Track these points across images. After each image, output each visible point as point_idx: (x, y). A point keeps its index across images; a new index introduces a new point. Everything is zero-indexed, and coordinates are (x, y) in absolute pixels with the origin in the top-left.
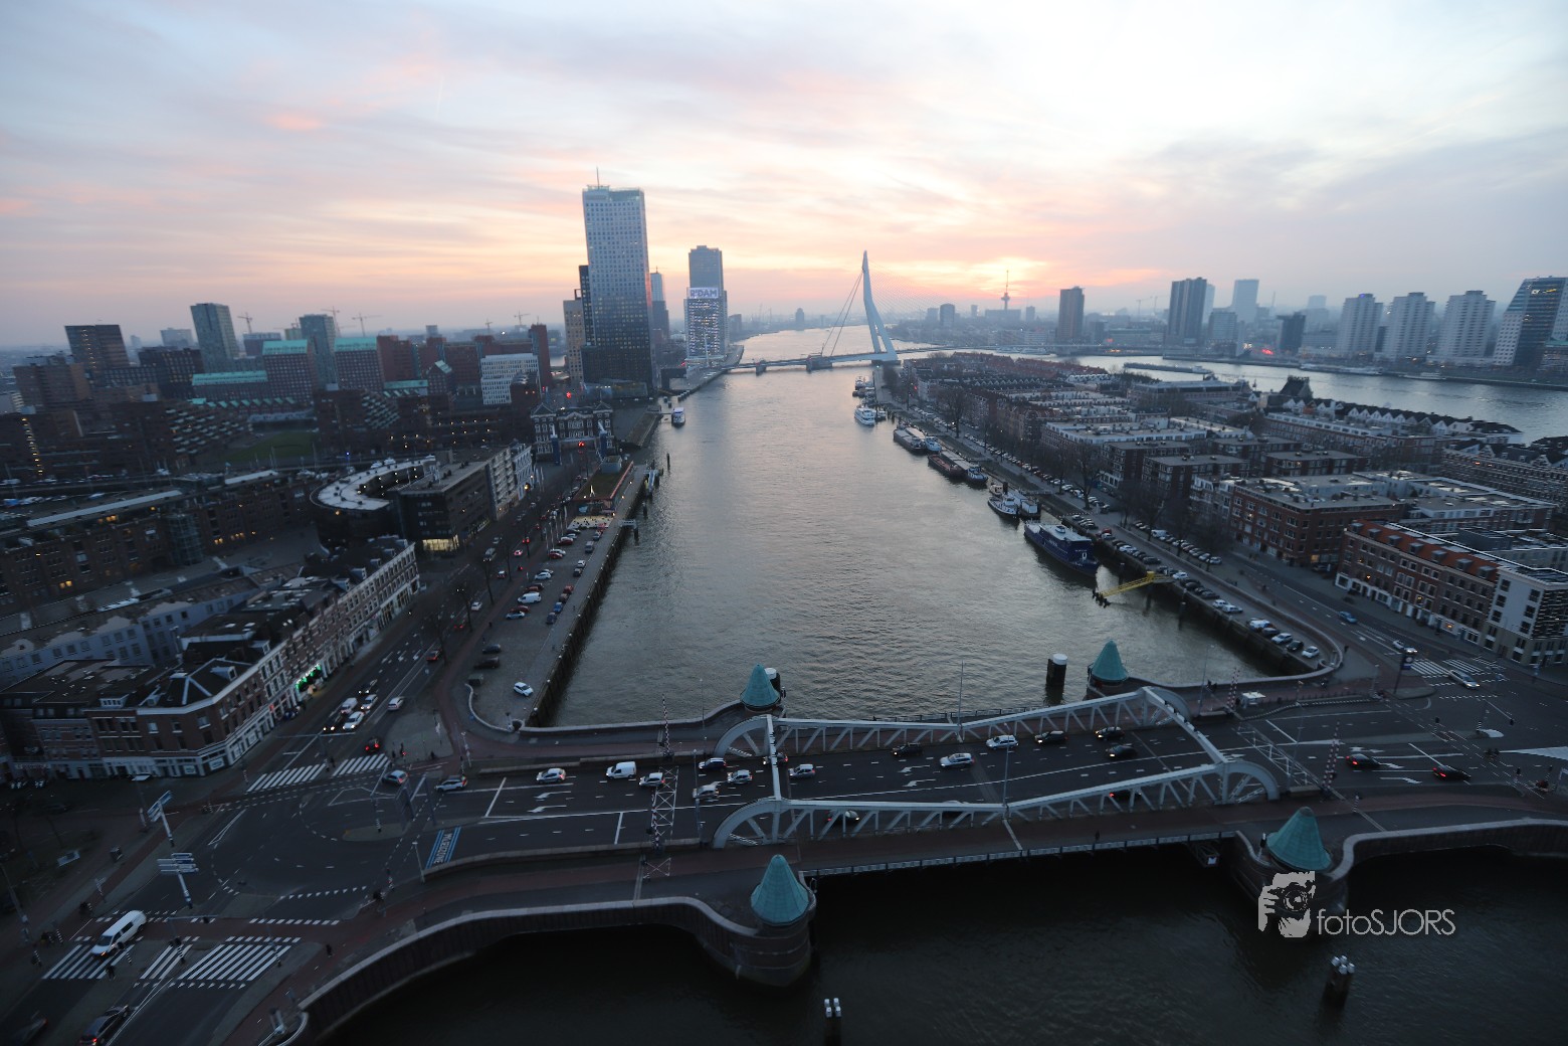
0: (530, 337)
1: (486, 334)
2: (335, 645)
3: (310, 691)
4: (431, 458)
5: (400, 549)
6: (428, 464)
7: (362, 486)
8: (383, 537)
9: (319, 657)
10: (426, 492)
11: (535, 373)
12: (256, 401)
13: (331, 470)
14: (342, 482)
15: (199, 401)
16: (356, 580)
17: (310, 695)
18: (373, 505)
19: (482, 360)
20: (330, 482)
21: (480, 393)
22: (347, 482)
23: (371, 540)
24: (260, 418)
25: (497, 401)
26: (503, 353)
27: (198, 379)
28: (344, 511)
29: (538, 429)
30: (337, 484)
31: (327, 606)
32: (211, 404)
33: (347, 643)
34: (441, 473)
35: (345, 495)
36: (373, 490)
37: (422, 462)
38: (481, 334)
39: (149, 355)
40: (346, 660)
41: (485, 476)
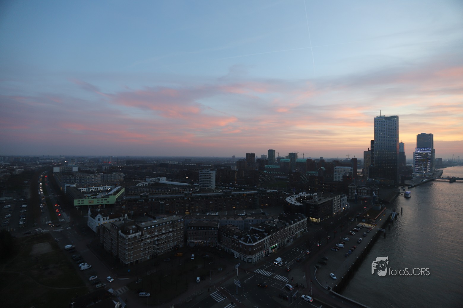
0: (351, 162)
1: (337, 160)
2: (282, 240)
3: (273, 251)
4: (316, 194)
5: (303, 218)
6: (315, 195)
7: (296, 198)
8: (299, 214)
9: (278, 242)
10: (313, 203)
11: (351, 173)
12: (276, 173)
13: (289, 193)
14: (292, 196)
15: (265, 171)
16: (290, 224)
17: (273, 252)
18: (298, 204)
19: (335, 168)
20: (289, 196)
21: (333, 177)
22: (293, 196)
23: (296, 214)
24: (276, 177)
25: (338, 180)
26: (342, 166)
27: (266, 166)
28: (291, 204)
29: (350, 190)
30: (291, 196)
31: (282, 229)
32: (267, 172)
33: (285, 241)
34: (318, 199)
35: (292, 200)
36: (299, 200)
37: (313, 195)
38: (336, 160)
39: (259, 160)
40: (284, 245)
41: (331, 202)
